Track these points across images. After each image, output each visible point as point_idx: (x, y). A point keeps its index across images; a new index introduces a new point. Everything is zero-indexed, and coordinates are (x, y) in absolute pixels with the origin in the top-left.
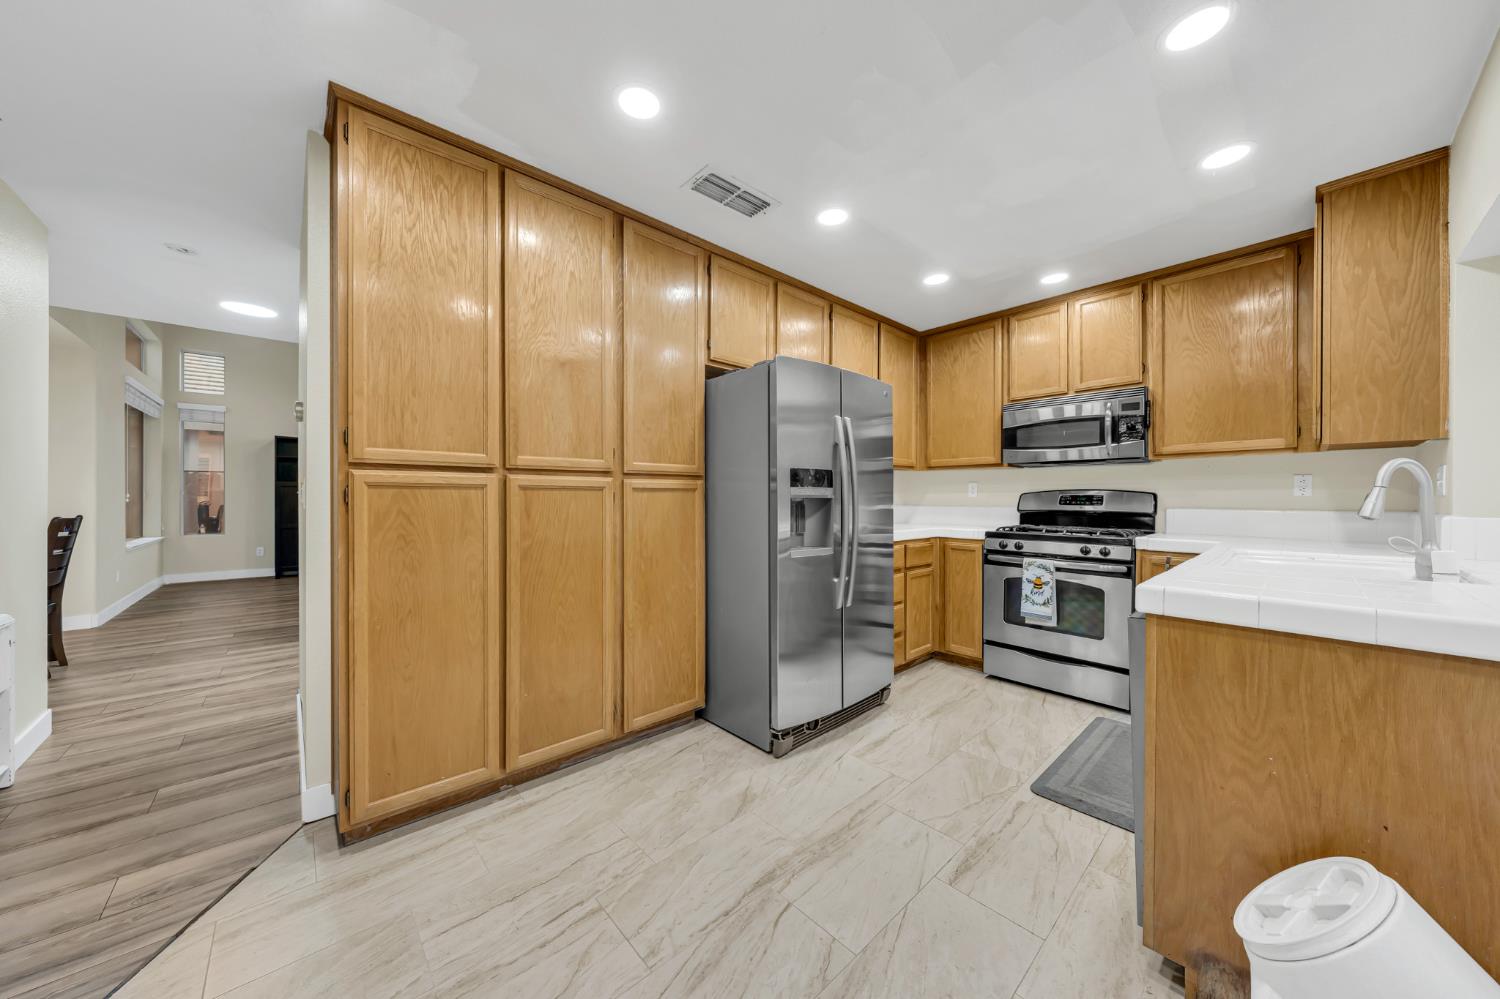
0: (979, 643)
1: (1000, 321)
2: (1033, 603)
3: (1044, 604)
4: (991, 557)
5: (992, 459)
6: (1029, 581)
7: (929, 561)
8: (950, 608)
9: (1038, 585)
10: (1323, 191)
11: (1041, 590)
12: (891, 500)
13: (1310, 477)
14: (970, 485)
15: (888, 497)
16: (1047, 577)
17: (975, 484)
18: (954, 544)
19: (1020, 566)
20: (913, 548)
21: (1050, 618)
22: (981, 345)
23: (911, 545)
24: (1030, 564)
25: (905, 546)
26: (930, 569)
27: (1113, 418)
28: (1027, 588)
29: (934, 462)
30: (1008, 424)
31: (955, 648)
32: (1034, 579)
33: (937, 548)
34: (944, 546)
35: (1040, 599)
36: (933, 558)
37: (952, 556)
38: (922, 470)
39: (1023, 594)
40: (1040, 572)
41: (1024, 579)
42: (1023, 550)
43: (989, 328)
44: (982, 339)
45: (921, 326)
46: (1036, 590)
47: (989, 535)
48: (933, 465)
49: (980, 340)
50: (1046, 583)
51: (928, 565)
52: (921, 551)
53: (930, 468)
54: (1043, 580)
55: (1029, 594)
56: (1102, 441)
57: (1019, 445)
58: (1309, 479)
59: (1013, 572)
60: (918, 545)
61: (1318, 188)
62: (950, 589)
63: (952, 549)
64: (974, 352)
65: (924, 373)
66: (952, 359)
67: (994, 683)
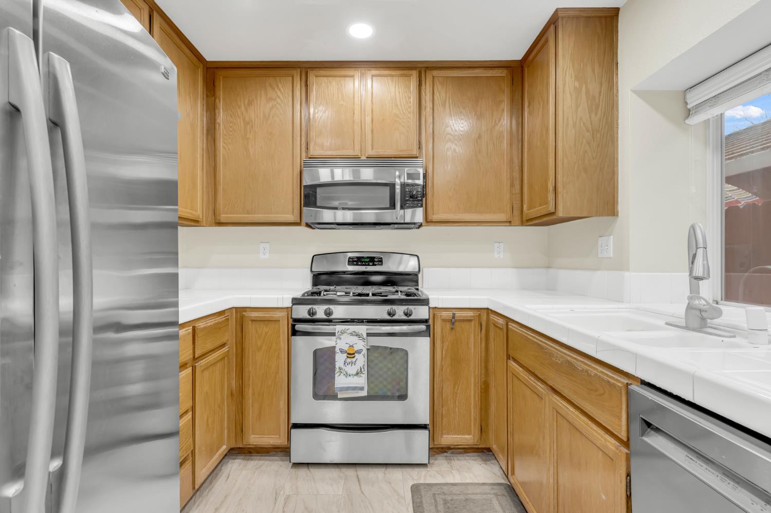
0: (284, 428)
1: (299, 70)
2: (347, 375)
3: (357, 374)
4: (299, 327)
5: (291, 218)
6: (342, 351)
7: (224, 340)
8: (249, 392)
9: (351, 355)
10: (560, 14)
11: (354, 360)
12: (176, 263)
13: (503, 244)
14: (262, 245)
15: (172, 257)
16: (360, 345)
17: (267, 245)
18: (254, 314)
19: (333, 334)
20: (205, 328)
21: (362, 389)
22: (279, 93)
23: (201, 325)
24: (342, 333)
25: (194, 329)
26: (225, 349)
27: (401, 185)
28: (340, 359)
29: (223, 217)
30: (307, 181)
31: (254, 439)
32: (346, 348)
33: (233, 322)
34: (242, 317)
35: (352, 370)
36: (229, 336)
37: (250, 328)
38: (210, 226)
39: (337, 366)
40: (354, 339)
41: (337, 350)
42: (332, 317)
43: (288, 76)
44: (280, 86)
45: (210, 55)
46: (349, 360)
47: (296, 302)
48: (223, 220)
49: (278, 86)
50: (359, 352)
51: (223, 345)
52: (212, 330)
53: (220, 224)
54: (356, 348)
55: (342, 366)
56: (393, 206)
57: (318, 204)
58: (502, 245)
59: (326, 342)
60: (210, 322)
61: (557, 11)
62: (251, 370)
63: (253, 321)
64: (270, 99)
65: (211, 110)
66: (246, 102)
67: (303, 472)
